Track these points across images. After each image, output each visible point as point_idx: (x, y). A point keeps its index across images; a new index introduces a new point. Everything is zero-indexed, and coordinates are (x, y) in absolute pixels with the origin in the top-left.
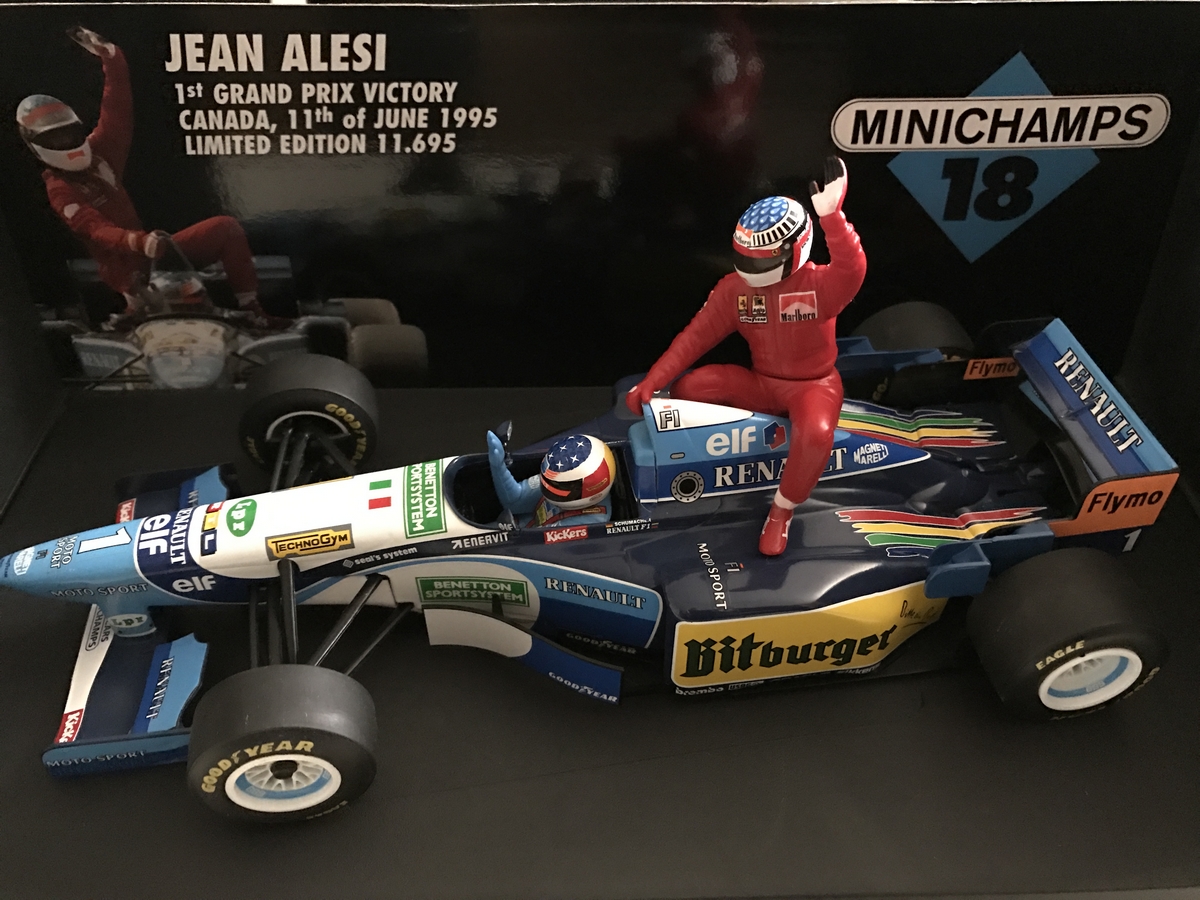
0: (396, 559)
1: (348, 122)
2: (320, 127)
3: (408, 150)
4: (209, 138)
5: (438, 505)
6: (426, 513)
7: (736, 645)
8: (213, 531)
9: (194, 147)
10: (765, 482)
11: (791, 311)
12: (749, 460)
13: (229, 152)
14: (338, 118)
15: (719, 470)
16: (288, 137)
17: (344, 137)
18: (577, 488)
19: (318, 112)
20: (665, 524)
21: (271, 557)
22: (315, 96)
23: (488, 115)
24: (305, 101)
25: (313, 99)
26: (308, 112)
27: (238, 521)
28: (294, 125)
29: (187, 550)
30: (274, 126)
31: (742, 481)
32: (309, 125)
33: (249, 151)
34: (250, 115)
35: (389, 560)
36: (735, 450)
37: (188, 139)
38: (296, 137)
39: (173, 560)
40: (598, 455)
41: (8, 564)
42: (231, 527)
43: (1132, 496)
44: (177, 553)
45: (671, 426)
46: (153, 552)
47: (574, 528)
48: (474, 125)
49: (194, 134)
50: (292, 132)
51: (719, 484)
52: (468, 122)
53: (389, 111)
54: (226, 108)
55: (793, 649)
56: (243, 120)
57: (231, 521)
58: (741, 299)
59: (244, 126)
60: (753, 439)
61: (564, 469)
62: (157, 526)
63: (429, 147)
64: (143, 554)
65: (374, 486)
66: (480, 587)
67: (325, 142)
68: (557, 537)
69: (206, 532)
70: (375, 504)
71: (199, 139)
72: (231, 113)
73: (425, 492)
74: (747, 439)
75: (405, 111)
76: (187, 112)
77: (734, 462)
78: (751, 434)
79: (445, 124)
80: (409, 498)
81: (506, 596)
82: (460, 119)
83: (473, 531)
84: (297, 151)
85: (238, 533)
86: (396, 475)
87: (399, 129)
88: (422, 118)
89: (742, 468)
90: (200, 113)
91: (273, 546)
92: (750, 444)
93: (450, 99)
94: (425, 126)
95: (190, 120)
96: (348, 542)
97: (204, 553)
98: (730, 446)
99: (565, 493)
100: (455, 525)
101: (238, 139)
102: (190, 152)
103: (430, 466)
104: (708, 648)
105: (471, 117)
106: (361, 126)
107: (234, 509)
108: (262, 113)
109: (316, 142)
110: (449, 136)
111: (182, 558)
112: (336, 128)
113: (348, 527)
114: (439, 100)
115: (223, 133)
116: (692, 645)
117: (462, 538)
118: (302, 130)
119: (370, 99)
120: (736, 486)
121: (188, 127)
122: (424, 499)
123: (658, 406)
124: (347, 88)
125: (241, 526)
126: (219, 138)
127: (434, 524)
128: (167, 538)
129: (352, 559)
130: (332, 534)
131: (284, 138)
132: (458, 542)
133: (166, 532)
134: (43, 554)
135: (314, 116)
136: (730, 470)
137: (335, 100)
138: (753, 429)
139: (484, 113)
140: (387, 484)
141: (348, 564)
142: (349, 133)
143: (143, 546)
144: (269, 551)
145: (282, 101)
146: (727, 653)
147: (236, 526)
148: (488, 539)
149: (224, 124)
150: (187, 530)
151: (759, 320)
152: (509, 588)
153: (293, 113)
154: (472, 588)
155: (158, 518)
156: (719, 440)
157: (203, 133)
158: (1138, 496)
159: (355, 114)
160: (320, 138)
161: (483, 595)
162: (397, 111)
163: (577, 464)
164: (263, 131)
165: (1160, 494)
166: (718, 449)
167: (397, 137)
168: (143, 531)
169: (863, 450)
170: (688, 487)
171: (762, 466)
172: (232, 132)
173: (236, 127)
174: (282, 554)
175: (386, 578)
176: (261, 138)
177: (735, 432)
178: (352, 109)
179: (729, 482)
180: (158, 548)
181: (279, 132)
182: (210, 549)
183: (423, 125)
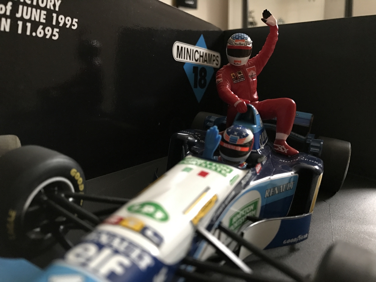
3: (34, 34)
23: (74, 23)
51: (263, 140)
52: (65, 24)
53: (25, 8)
58: (232, 75)
63: (45, 35)
75: (34, 10)
79: (54, 23)
82: (61, 21)
87: (30, 20)
88: (43, 16)
93: (57, 9)
99: (248, 149)
105: (67, 22)
106: (8, 13)
110: (56, 30)
114: (52, 8)
139: (72, 21)
151: (242, 79)
162: (30, 9)
167: (29, 25)
183: (43, 21)
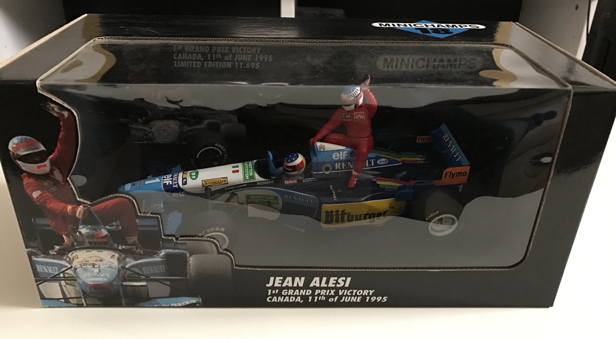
0: (240, 188)
1: (226, 58)
2: (217, 60)
3: (244, 67)
4: (182, 62)
5: (253, 172)
6: (249, 174)
7: (340, 213)
8: (186, 178)
9: (177, 65)
10: (350, 168)
11: (357, 117)
12: (346, 161)
13: (188, 66)
14: (223, 58)
15: (336, 164)
16: (207, 62)
17: (224, 62)
18: (294, 168)
19: (217, 55)
20: (320, 180)
21: (203, 186)
22: (217, 50)
23: (270, 57)
24: (213, 51)
25: (216, 51)
26: (214, 55)
27: (193, 176)
28: (209, 59)
29: (178, 184)
30: (203, 59)
31: (343, 168)
32: (214, 59)
33: (194, 66)
34: (196, 55)
35: (238, 188)
36: (341, 158)
37: (175, 62)
38: (209, 62)
39: (174, 186)
40: (300, 159)
41: (123, 187)
42: (191, 178)
43: (457, 173)
44: (175, 184)
45: (322, 150)
46: (167, 184)
47: (293, 180)
48: (266, 60)
49: (177, 60)
50: (207, 60)
51: (336, 168)
52: (264, 59)
53: (239, 55)
54: (188, 53)
55: (357, 216)
56: (193, 56)
57: (191, 176)
58: (343, 114)
59: (193, 59)
60: (347, 155)
61: (290, 162)
62: (168, 177)
63: (251, 67)
64: (165, 185)
65: (233, 167)
66: (264, 198)
67: (219, 64)
68: (288, 183)
69: (183, 179)
70: (234, 172)
71: (179, 62)
72: (190, 54)
73: (249, 169)
74: (345, 155)
75: (244, 55)
76: (176, 54)
77: (340, 161)
78: (346, 153)
79: (257, 60)
80: (244, 170)
81: (272, 201)
82: (261, 58)
83: (263, 180)
84: (209, 67)
85: (193, 179)
86: (240, 165)
87: (242, 61)
88: (249, 58)
89: (343, 164)
90: (180, 54)
91: (204, 183)
92: (346, 156)
93: (258, 52)
94: (250, 60)
95: (177, 56)
96: (226, 182)
97: (183, 184)
98: (340, 157)
99: (290, 170)
100: (258, 178)
101: (191, 62)
102: (175, 66)
103: (250, 162)
104: (331, 214)
105: (265, 58)
106: (230, 59)
107: (192, 172)
108: (200, 55)
109: (215, 64)
110: (257, 63)
111: (177, 186)
112: (222, 60)
113: (227, 178)
114: (255, 52)
115: (187, 60)
116: (327, 212)
117: (260, 182)
118: (212, 60)
119: (234, 51)
120: (342, 169)
121: (175, 58)
122: (249, 171)
123: (318, 144)
124: (227, 48)
125: (194, 177)
126: (185, 62)
127: (252, 177)
128: (172, 180)
129: (227, 187)
130: (222, 179)
131: (206, 62)
132: (259, 183)
133: (171, 179)
134: (134, 185)
135: (216, 56)
136: (339, 164)
137: (223, 52)
138: (346, 152)
139: (269, 57)
140: (238, 167)
141: (226, 189)
142: (226, 61)
143: (164, 182)
144: (203, 184)
145: (206, 51)
146: (337, 215)
147: (193, 177)
148: (268, 182)
149: (187, 57)
150: (178, 178)
151: (349, 120)
152: (273, 198)
153: (209, 55)
154: (262, 199)
155: (168, 175)
156: (336, 155)
157: (180, 60)
158: (459, 173)
159: (229, 56)
160: (217, 63)
161: (265, 200)
162: (242, 56)
163: (294, 161)
164: (199, 60)
165: (466, 173)
166: (336, 157)
167: (241, 63)
168: (164, 178)
169: (380, 160)
170: (327, 169)
171: (349, 163)
172: (190, 60)
173: (191, 59)
174: (207, 185)
175: (236, 194)
176: (198, 62)
177: (341, 153)
178: (228, 54)
179: (340, 168)
180: (169, 183)
181: (204, 61)
182: (186, 183)
183: (249, 60)
